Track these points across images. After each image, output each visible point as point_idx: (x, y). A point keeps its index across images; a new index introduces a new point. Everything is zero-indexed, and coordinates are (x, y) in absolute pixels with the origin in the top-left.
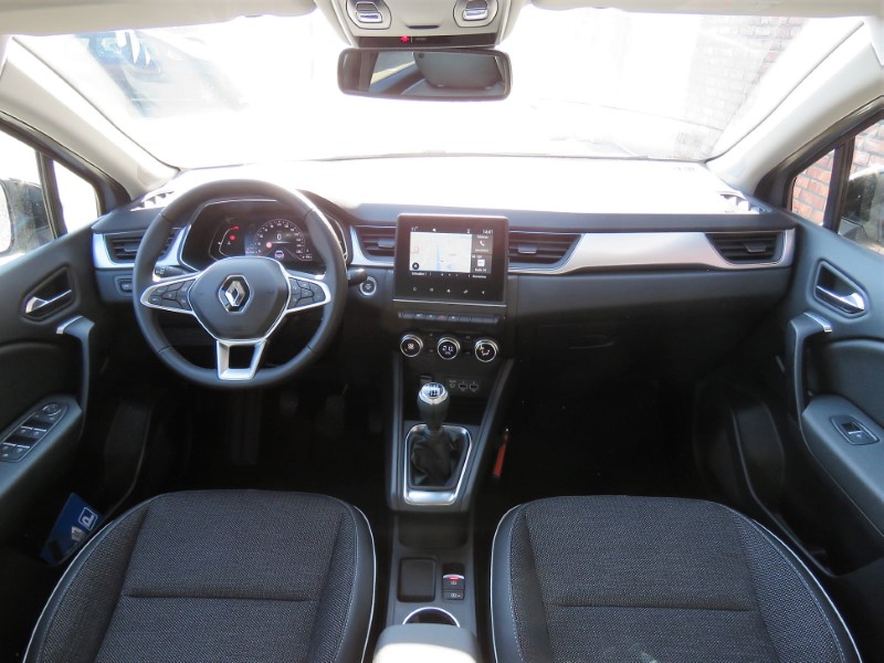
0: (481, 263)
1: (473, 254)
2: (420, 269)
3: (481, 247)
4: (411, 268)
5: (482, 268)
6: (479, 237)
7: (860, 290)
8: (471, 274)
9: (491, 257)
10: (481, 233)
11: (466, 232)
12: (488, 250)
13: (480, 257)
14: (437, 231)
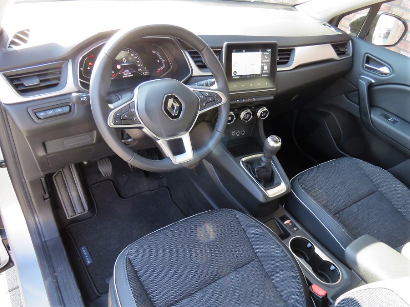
0: (266, 68)
1: (262, 63)
2: (237, 75)
3: (265, 59)
4: (233, 75)
5: (266, 70)
6: (265, 53)
7: (388, 65)
8: (261, 74)
9: (270, 64)
10: (266, 51)
11: (259, 51)
12: (269, 61)
13: (265, 64)
14: (246, 52)
